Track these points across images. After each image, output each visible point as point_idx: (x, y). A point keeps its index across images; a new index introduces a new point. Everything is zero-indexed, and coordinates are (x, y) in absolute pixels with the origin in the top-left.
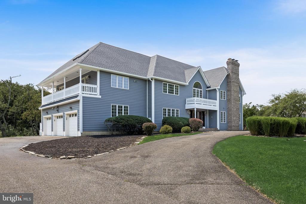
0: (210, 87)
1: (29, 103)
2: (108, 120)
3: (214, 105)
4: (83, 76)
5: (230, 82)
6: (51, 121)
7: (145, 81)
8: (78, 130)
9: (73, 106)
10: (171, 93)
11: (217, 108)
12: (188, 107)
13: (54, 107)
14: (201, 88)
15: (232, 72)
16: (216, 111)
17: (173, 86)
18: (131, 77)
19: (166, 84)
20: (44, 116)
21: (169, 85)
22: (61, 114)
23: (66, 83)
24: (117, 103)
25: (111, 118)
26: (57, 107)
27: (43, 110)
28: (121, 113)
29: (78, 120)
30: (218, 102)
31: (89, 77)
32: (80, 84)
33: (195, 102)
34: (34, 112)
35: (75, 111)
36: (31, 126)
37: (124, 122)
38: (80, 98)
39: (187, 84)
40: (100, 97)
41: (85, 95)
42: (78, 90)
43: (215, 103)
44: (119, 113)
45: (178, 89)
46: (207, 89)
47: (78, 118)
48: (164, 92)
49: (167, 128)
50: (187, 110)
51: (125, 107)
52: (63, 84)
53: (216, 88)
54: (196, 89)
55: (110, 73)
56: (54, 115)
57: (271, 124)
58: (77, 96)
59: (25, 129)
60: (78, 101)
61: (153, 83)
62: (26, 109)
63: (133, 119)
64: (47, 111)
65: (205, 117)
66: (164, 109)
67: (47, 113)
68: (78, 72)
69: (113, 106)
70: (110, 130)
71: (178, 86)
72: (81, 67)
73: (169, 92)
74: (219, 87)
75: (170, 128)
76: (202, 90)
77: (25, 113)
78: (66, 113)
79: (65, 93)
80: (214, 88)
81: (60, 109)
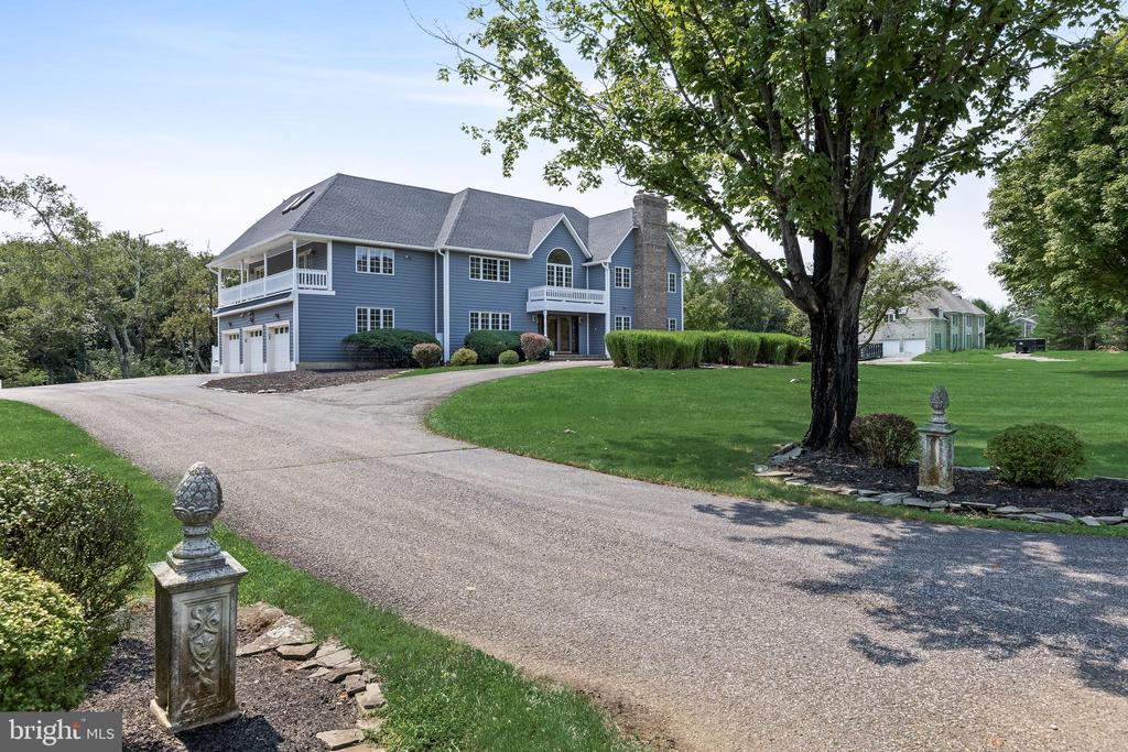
0: (590, 260)
1: (178, 296)
2: (348, 340)
3: (599, 302)
4: (299, 250)
5: (641, 246)
6: (238, 341)
7: (431, 254)
8: (291, 359)
9: (282, 312)
10: (490, 278)
11: (605, 309)
12: (531, 307)
13: (245, 313)
14: (569, 263)
15: (645, 223)
16: (604, 315)
17: (495, 262)
18: (397, 250)
19: (478, 260)
20: (224, 332)
21: (485, 261)
22: (259, 327)
23: (269, 260)
24: (369, 305)
25: (354, 335)
26: (251, 314)
27: (222, 318)
28: (378, 324)
29: (291, 340)
30: (607, 294)
31: (313, 252)
32: (295, 271)
33: (546, 297)
34: (192, 319)
35: (286, 323)
36: (180, 356)
37: (376, 343)
38: (294, 298)
39: (530, 256)
40: (333, 293)
41: (302, 292)
42: (289, 281)
43: (601, 297)
44: (372, 324)
45: (507, 269)
46: (584, 264)
47: (291, 337)
48: (472, 276)
49: (464, 355)
50: (532, 313)
51: (385, 312)
52: (262, 263)
53: (602, 262)
54: (555, 265)
55: (353, 245)
56: (244, 329)
57: (640, 345)
58: (288, 294)
59: (167, 362)
60: (291, 303)
61: (446, 259)
62: (171, 310)
63: (397, 338)
64: (230, 321)
65: (580, 328)
66: (472, 314)
67: (231, 324)
68: (291, 243)
69: (359, 311)
70: (352, 359)
71: (507, 263)
72: (295, 237)
73: (484, 278)
74: (609, 260)
75: (472, 354)
76: (572, 267)
77: (169, 321)
78: (268, 325)
79: (266, 286)
80: (599, 262)
81: (257, 317)
